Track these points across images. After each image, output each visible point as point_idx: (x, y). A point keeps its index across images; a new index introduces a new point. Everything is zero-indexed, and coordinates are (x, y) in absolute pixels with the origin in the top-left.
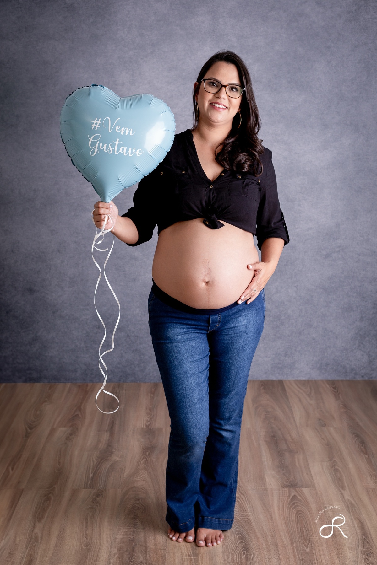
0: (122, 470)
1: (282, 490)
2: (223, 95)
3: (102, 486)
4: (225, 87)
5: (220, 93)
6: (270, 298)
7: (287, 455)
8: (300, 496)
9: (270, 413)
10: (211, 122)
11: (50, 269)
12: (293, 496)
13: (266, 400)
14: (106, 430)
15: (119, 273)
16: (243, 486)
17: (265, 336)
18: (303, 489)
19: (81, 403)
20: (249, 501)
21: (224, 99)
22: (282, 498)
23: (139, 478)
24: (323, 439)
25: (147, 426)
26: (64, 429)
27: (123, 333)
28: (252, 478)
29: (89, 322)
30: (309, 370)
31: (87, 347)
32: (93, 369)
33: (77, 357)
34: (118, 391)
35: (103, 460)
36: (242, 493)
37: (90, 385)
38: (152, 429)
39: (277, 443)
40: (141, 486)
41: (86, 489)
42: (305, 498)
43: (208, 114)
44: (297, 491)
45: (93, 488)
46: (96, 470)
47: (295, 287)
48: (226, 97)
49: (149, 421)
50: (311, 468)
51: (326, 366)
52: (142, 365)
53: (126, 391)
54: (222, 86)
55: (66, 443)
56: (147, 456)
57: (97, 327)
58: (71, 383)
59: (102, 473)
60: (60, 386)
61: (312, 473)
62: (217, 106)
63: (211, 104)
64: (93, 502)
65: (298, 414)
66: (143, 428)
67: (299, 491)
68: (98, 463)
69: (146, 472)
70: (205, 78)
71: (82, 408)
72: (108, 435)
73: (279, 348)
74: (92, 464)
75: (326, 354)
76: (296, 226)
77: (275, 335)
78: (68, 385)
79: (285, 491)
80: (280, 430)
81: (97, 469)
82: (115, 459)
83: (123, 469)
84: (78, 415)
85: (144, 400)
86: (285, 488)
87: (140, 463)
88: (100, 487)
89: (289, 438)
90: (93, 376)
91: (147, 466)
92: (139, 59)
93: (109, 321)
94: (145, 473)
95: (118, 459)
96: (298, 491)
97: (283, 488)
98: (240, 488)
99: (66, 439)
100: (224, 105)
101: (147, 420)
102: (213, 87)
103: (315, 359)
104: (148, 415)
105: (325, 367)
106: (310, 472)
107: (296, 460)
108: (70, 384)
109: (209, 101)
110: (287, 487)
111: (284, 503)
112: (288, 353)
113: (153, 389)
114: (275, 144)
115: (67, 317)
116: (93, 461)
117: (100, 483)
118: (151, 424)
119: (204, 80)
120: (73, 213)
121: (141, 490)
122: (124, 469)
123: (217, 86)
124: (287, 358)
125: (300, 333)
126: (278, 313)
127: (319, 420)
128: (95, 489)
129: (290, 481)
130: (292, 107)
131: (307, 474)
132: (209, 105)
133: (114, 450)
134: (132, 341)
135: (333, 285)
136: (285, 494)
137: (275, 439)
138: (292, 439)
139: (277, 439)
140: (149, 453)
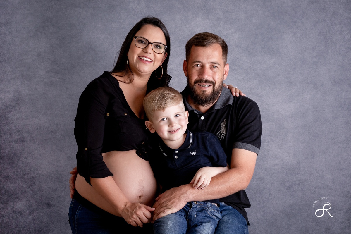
2: (150, 50)
4: (152, 44)
5: (147, 49)
10: (139, 72)
21: (150, 54)
43: (137, 66)
48: (152, 52)
54: (149, 43)
62: (145, 59)
63: (139, 57)
70: (136, 35)
100: (150, 59)
102: (142, 44)
109: (138, 55)
119: (136, 37)
123: (145, 43)
130: (264, 67)
132: (137, 58)
135: (293, 212)
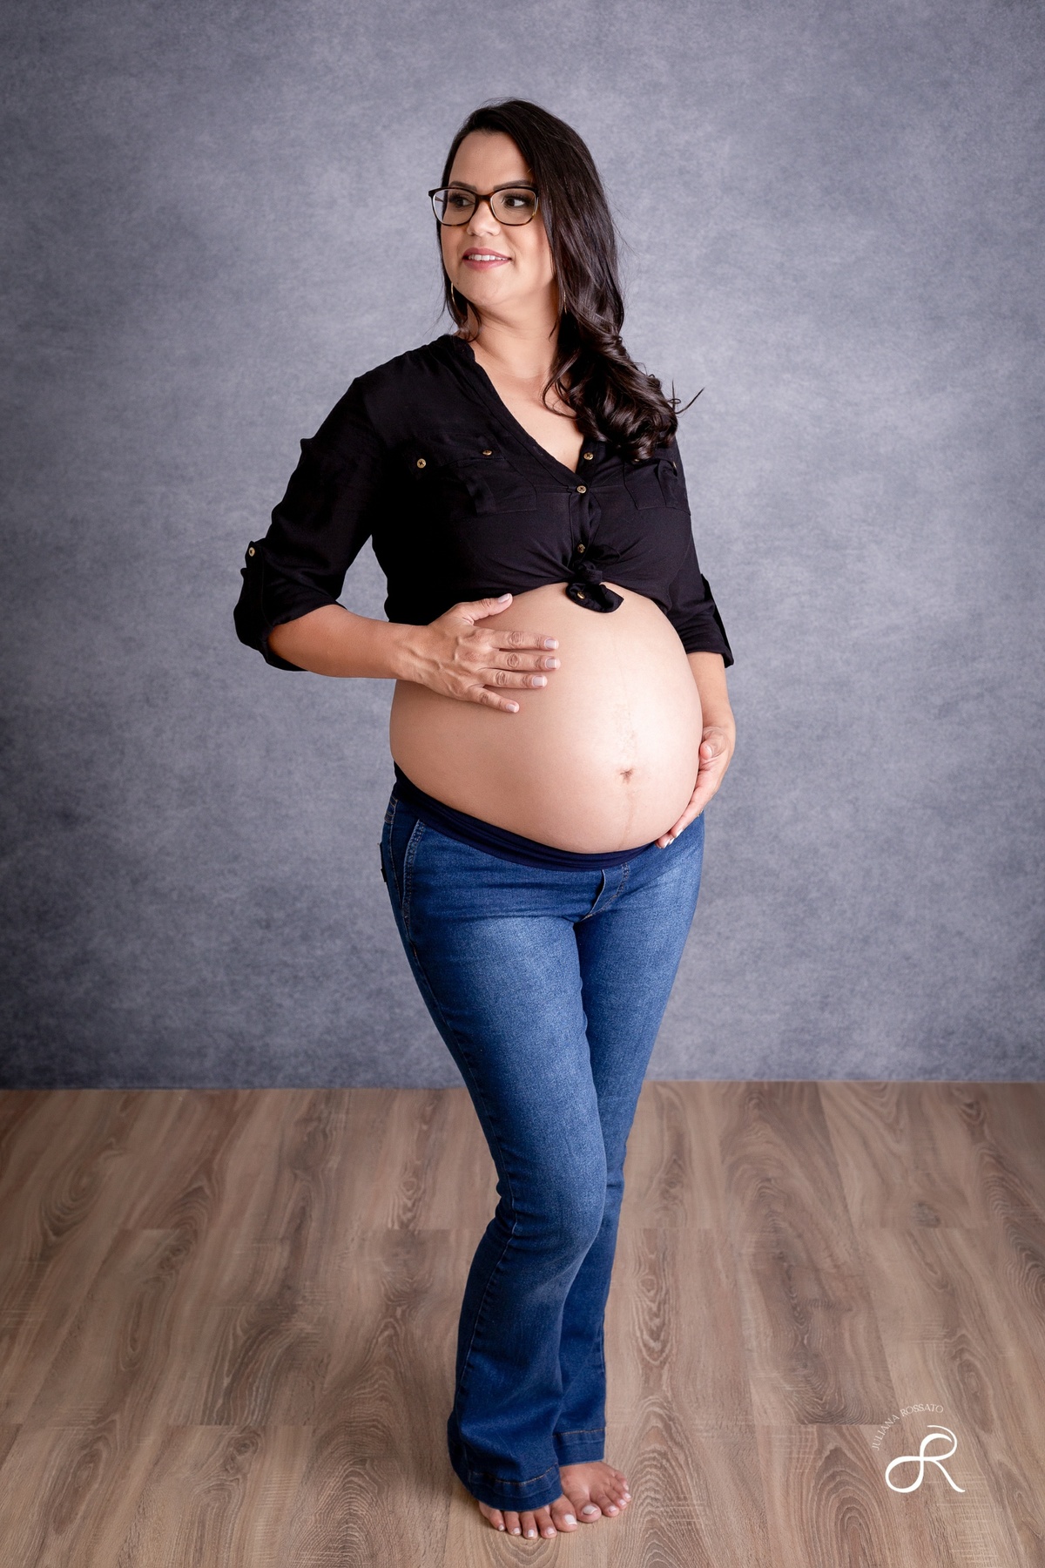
0: (319, 1366)
1: (800, 1432)
3: (255, 1417)
4: (487, 198)
5: (477, 220)
6: (776, 837)
7: (819, 1316)
8: (853, 1450)
9: (773, 1182)
11: (123, 753)
12: (831, 1451)
13: (762, 1141)
14: (280, 1237)
15: (325, 765)
16: (681, 1418)
17: (761, 949)
18: (862, 1426)
19: (214, 1152)
20: (698, 1468)
22: (798, 1458)
23: (367, 1390)
24: (929, 1265)
25: (404, 1225)
26: (154, 1233)
27: (338, 942)
28: (710, 1391)
29: (238, 908)
30: (893, 1049)
31: (233, 983)
32: (252, 1049)
33: (205, 1012)
34: (325, 1115)
35: (265, 1334)
36: (678, 1439)
37: (244, 1094)
38: (416, 1233)
39: (790, 1278)
40: (374, 1417)
41: (209, 1427)
42: (867, 1458)
44: (843, 1436)
45: (227, 1423)
46: (242, 1363)
47: (850, 802)
48: (496, 229)
49: (410, 1210)
50: (889, 1361)
51: (943, 1038)
52: (397, 1035)
53: (347, 1113)
54: (478, 197)
55: (157, 1279)
56: (397, 1320)
57: (264, 924)
58: (190, 1088)
59: (259, 1375)
60: (156, 1097)
61: (894, 1375)
63: (463, 256)
64: (227, 1470)
65: (857, 1185)
66: (389, 1232)
67: (851, 1435)
68: (248, 1344)
69: (392, 1371)
71: (215, 1167)
72: (286, 1254)
73: (804, 986)
74: (231, 1347)
75: (944, 1003)
76: (852, 622)
77: (790, 946)
78: (181, 1095)
79: (807, 1433)
80: (800, 1236)
81: (246, 1360)
82: (301, 1330)
83: (322, 1361)
84: (200, 1189)
85: (400, 1143)
86: (810, 1425)
87: (375, 1341)
88: (249, 1420)
89: (826, 1264)
90: (252, 1068)
91: (395, 1352)
92: (379, 128)
93: (299, 905)
94: (388, 1373)
95: (309, 1328)
96: (849, 1437)
97: (802, 1426)
98: (671, 1423)
99: (161, 1266)
101: (405, 1206)
102: (461, 208)
103: (910, 1017)
104: (408, 1190)
105: (942, 1041)
106: (886, 1370)
107: (847, 1335)
108: (184, 1091)
109: (459, 248)
110: (814, 1420)
111: (803, 1473)
112: (830, 999)
113: (429, 1109)
114: (787, 376)
115: (175, 896)
116: (235, 1336)
117: (252, 1407)
118: (414, 1217)
120: (188, 589)
121: (372, 1429)
122: (325, 1361)
124: (827, 1015)
125: (866, 941)
126: (800, 881)
127: (921, 1204)
128: (236, 1427)
129: (825, 1403)
131: (878, 1379)
132: (460, 262)
133: (301, 1302)
134: (366, 966)
135: (964, 798)
136: (809, 1444)
137: (785, 1264)
138: (837, 1267)
139: (790, 1266)
140: (404, 1312)
